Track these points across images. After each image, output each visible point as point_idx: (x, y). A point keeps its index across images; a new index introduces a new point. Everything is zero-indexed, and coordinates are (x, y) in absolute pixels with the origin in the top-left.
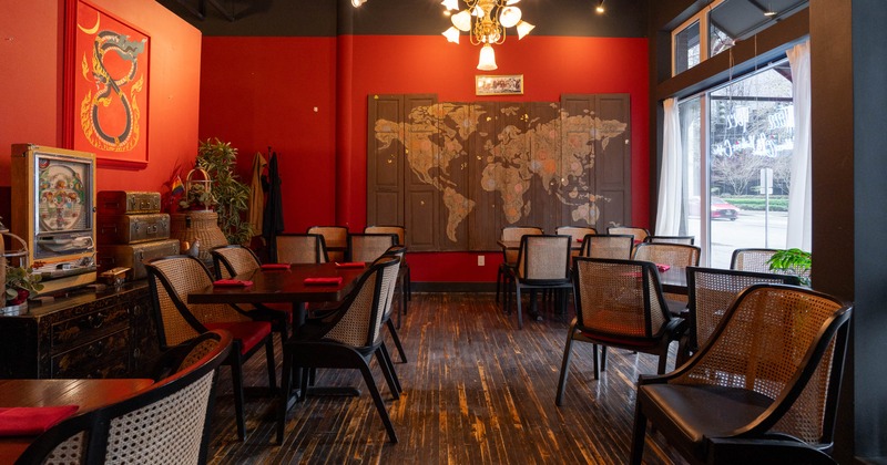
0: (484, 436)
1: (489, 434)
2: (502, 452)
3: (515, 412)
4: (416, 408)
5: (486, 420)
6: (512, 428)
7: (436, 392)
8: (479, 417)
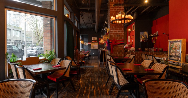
0: (92, 86)
1: (91, 86)
2: (90, 84)
3: (85, 90)
4: (104, 91)
5: (91, 89)
6: (87, 87)
7: (101, 95)
8: (92, 89)
